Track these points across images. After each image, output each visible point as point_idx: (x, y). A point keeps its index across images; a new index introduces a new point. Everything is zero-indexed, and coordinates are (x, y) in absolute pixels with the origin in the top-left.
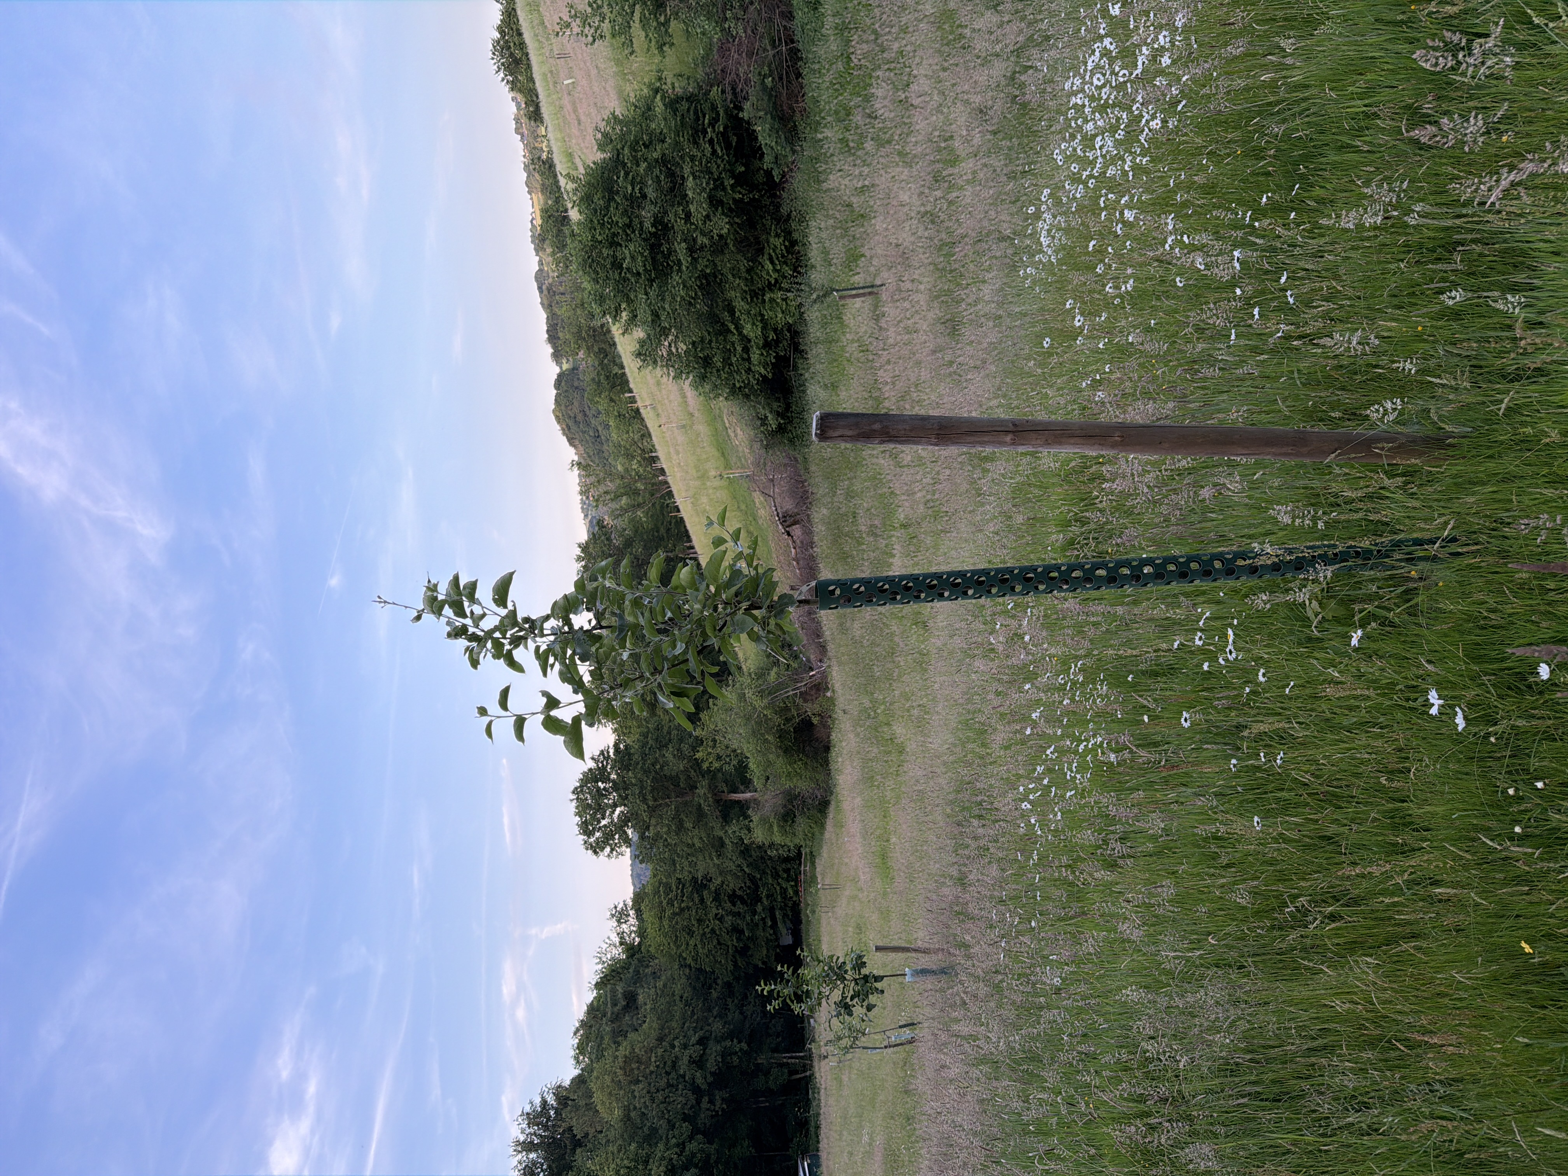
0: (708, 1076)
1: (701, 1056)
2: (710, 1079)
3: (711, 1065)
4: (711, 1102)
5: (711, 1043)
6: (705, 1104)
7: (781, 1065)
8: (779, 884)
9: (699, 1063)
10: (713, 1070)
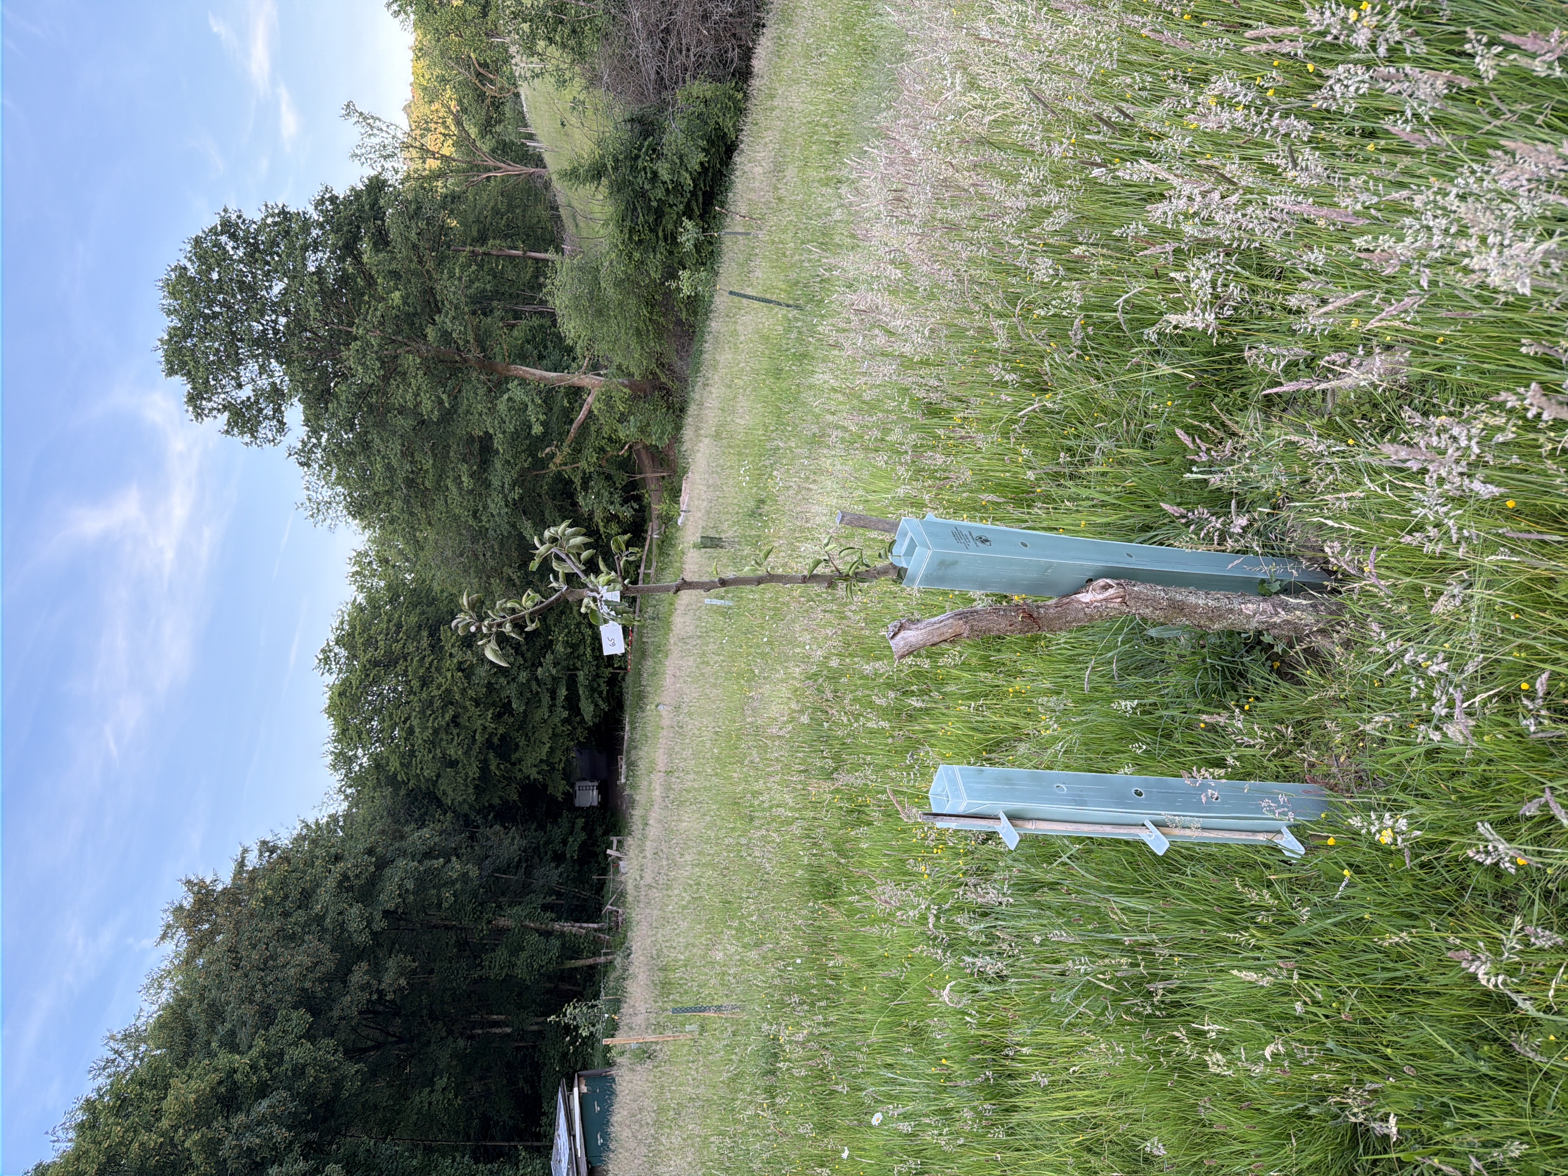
0: (378, 916)
2: (379, 924)
3: (389, 897)
6: (359, 974)
7: (547, 934)
10: (390, 906)
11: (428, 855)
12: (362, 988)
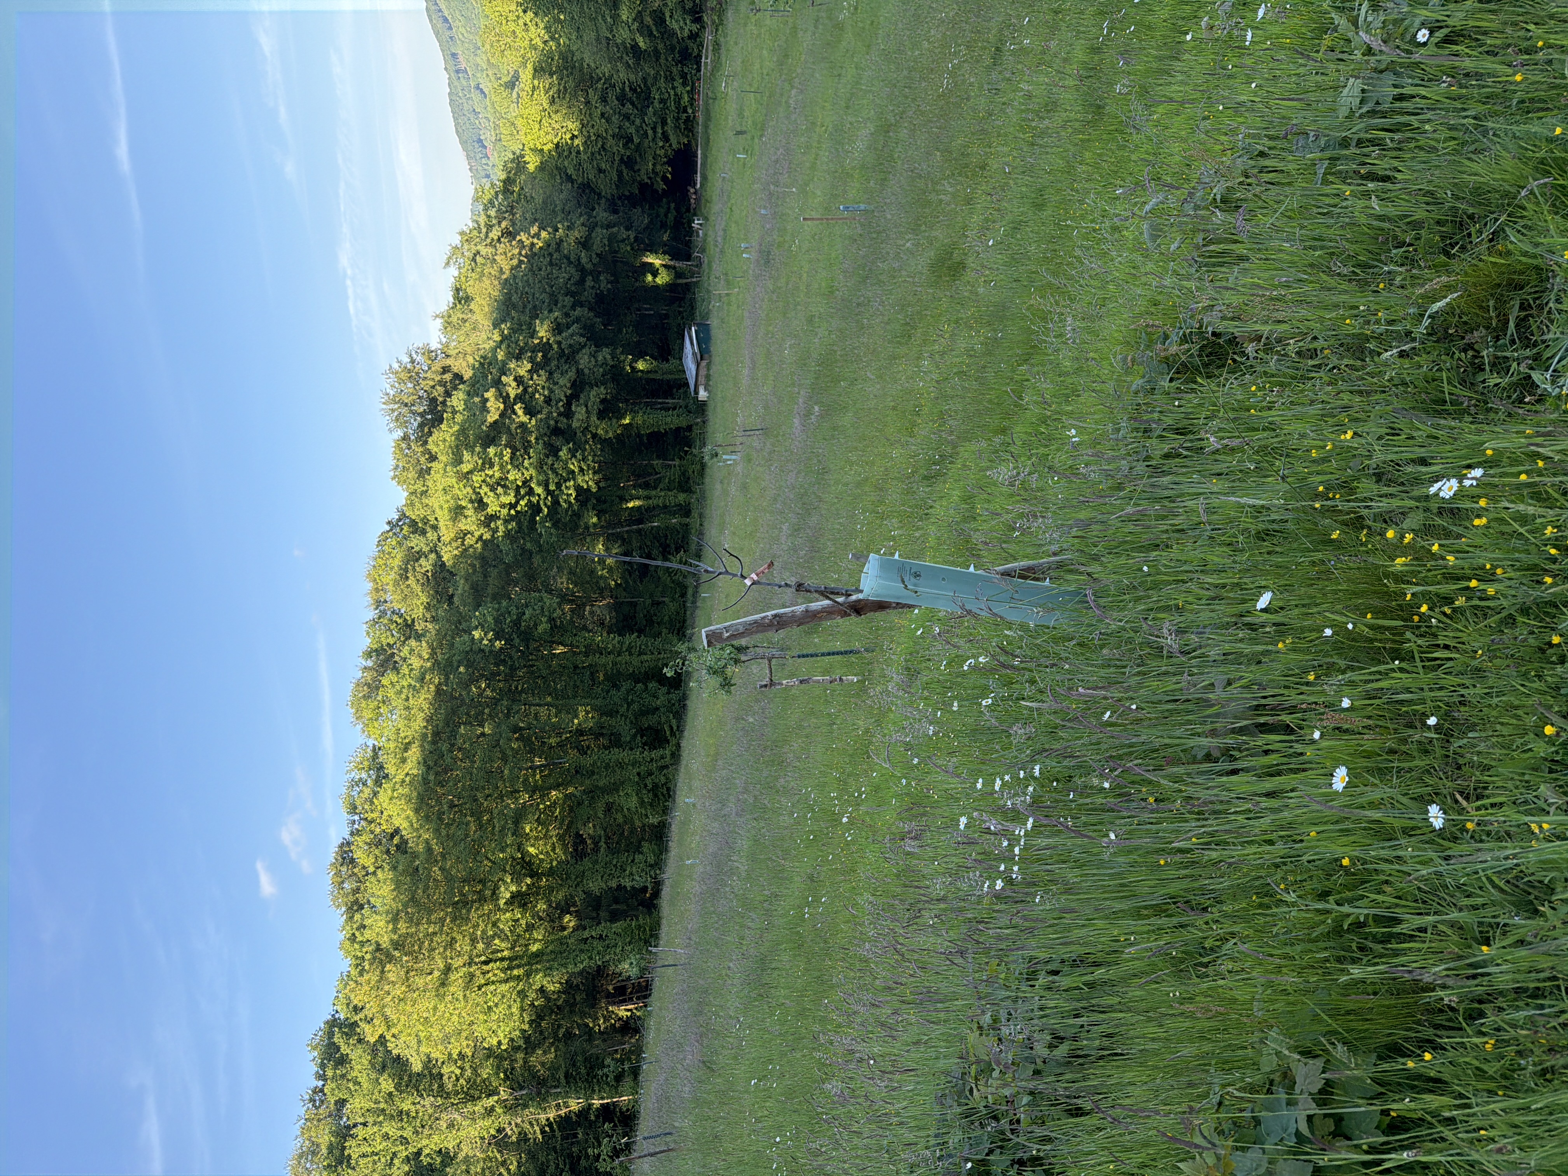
0: (594, 256)
1: (588, 238)
2: (595, 260)
3: (597, 247)
4: (596, 280)
5: (598, 230)
6: (589, 282)
8: (674, 88)
9: (584, 244)
10: (598, 251)
11: (608, 226)
12: (593, 287)
